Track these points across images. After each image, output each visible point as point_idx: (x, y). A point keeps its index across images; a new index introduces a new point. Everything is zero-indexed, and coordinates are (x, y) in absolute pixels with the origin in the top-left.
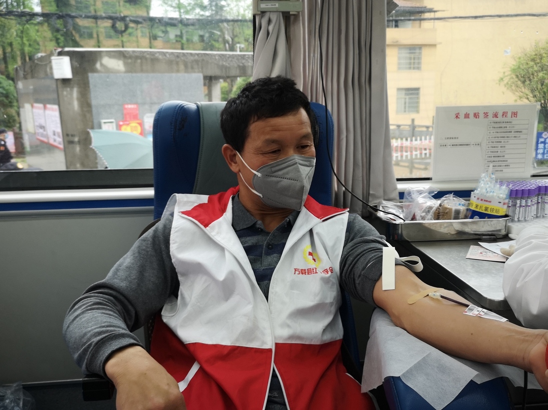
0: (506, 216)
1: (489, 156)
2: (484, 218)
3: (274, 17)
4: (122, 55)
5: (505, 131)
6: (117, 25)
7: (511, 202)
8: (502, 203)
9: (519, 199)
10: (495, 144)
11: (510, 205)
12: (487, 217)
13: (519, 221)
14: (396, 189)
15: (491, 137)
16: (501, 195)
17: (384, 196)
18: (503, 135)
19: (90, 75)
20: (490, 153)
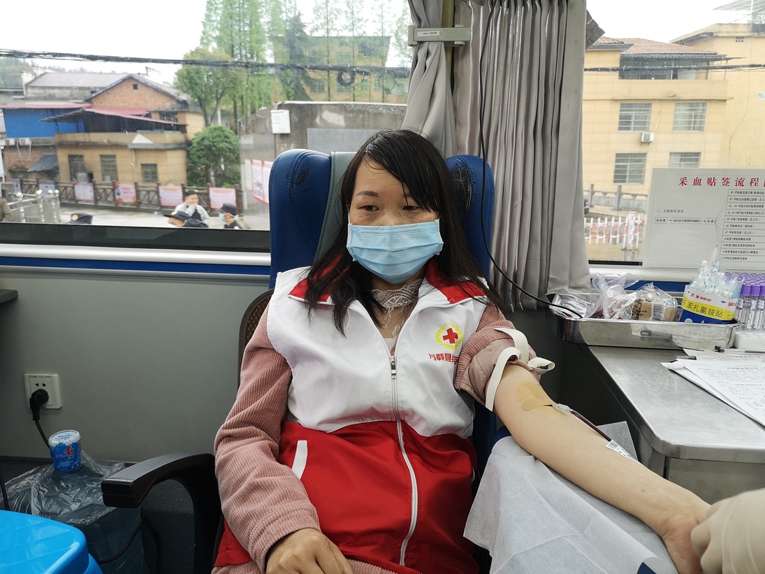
0: (734, 321)
1: (727, 237)
2: (700, 322)
3: (433, 48)
4: (342, 109)
5: (754, 204)
6: (343, 77)
7: (742, 303)
8: (727, 303)
9: (755, 300)
10: (736, 222)
11: (741, 307)
12: (703, 322)
13: (753, 328)
14: (588, 273)
15: (731, 211)
16: (726, 292)
17: (570, 283)
18: (750, 209)
19: (308, 130)
20: (728, 234)
